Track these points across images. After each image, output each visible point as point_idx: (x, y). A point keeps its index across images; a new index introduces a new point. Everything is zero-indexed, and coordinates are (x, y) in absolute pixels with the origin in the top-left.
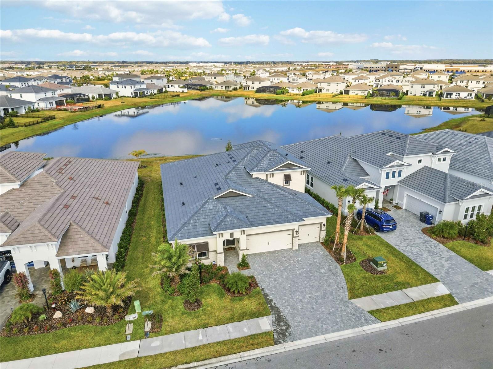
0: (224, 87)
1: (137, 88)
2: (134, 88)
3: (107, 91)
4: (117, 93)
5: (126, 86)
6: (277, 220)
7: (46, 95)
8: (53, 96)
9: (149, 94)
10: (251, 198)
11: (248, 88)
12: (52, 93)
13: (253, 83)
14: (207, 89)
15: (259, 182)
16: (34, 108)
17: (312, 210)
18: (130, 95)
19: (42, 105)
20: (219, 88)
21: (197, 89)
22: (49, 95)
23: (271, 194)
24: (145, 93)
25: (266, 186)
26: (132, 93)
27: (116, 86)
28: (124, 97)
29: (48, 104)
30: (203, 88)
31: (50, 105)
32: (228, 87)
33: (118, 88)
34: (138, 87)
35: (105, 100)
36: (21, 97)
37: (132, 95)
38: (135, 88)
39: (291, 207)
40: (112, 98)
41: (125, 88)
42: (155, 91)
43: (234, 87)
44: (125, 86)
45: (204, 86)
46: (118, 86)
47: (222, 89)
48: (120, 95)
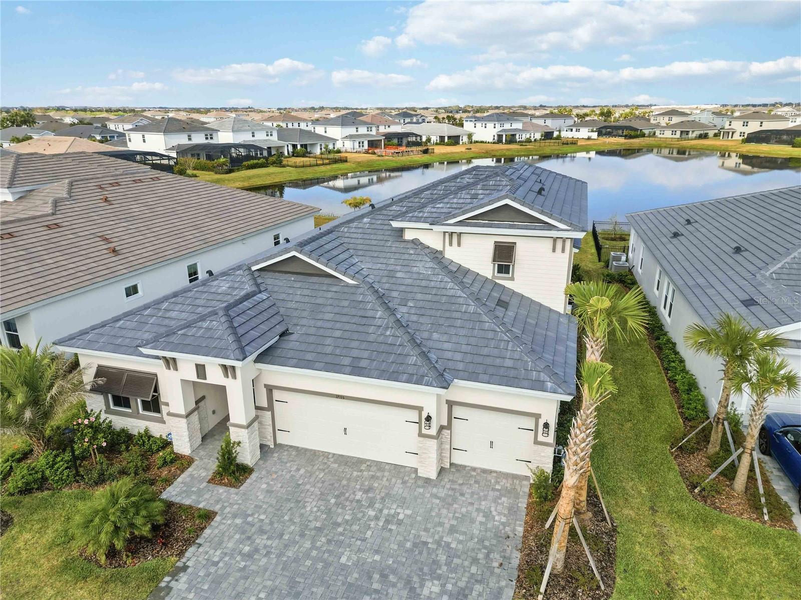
0: (678, 133)
1: (504, 128)
2: (498, 128)
3: (455, 131)
4: (470, 136)
5: (488, 125)
6: (364, 363)
7: (357, 131)
8: (368, 133)
9: (524, 139)
10: (347, 285)
11: (731, 134)
12: (368, 128)
13: (745, 124)
14: (643, 135)
15: (412, 252)
16: (334, 148)
17: (509, 363)
18: (491, 140)
19: (348, 145)
20: (668, 134)
21: (621, 136)
22: (363, 130)
23: (416, 289)
24: (517, 137)
25: (424, 267)
26: (494, 136)
27: (472, 124)
28: (482, 142)
29: (357, 145)
30: (633, 133)
31: (360, 146)
32: (687, 133)
33: (475, 127)
34: (507, 126)
35: (448, 145)
36: (326, 132)
37: (494, 139)
38: (502, 128)
39: (445, 338)
40: (461, 143)
41: (485, 127)
42: (538, 136)
43: (702, 132)
44: (486, 124)
45: (636, 130)
46: (475, 124)
47: (674, 136)
48: (474, 138)
